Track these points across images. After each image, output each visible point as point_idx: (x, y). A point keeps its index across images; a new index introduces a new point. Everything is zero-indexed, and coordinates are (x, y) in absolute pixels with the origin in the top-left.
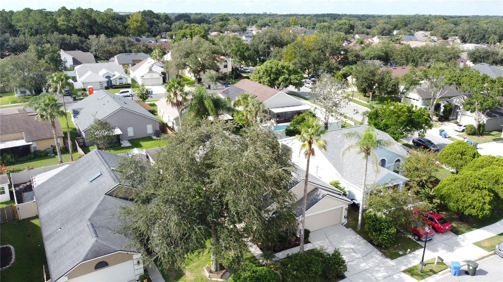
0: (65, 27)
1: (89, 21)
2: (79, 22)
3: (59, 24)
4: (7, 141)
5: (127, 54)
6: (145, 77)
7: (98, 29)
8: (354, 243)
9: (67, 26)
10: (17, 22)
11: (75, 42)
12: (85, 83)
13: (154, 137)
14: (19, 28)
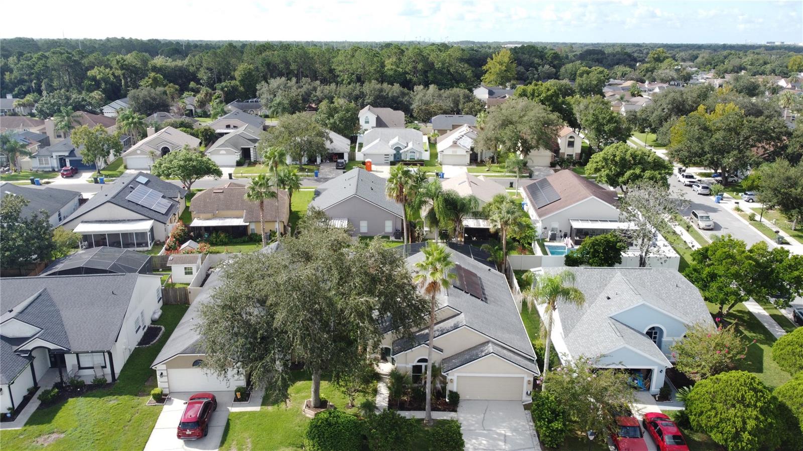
0: (391, 73)
1: (423, 65)
2: (410, 67)
3: (386, 68)
4: (228, 218)
5: (447, 115)
6: (445, 153)
7: (434, 77)
8: (515, 430)
9: (396, 71)
10: (338, 65)
11: (395, 94)
12: (367, 154)
13: (392, 238)
14: (339, 73)
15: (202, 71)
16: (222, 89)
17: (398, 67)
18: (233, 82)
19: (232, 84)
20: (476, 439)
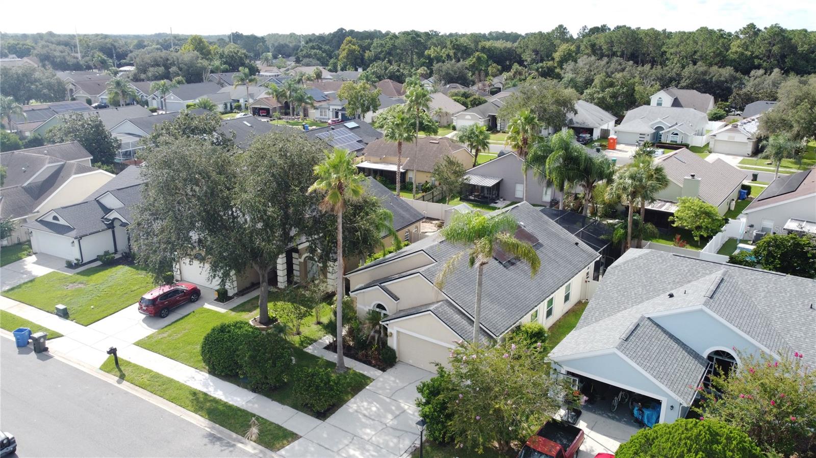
1: (781, 48)
2: (762, 49)
3: (729, 51)
7: (795, 62)
9: (740, 54)
10: (669, 47)
11: (721, 78)
14: (669, 56)
15: (528, 52)
16: (537, 70)
17: (747, 50)
18: (550, 63)
19: (548, 65)
20: (370, 403)
